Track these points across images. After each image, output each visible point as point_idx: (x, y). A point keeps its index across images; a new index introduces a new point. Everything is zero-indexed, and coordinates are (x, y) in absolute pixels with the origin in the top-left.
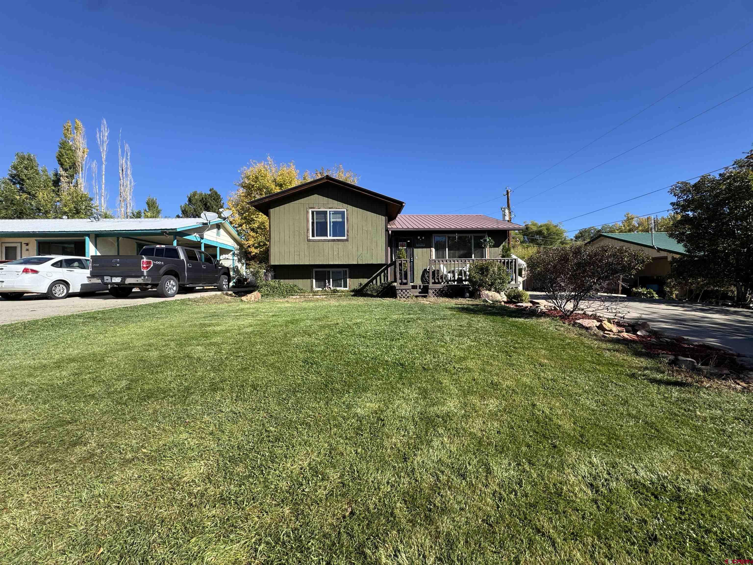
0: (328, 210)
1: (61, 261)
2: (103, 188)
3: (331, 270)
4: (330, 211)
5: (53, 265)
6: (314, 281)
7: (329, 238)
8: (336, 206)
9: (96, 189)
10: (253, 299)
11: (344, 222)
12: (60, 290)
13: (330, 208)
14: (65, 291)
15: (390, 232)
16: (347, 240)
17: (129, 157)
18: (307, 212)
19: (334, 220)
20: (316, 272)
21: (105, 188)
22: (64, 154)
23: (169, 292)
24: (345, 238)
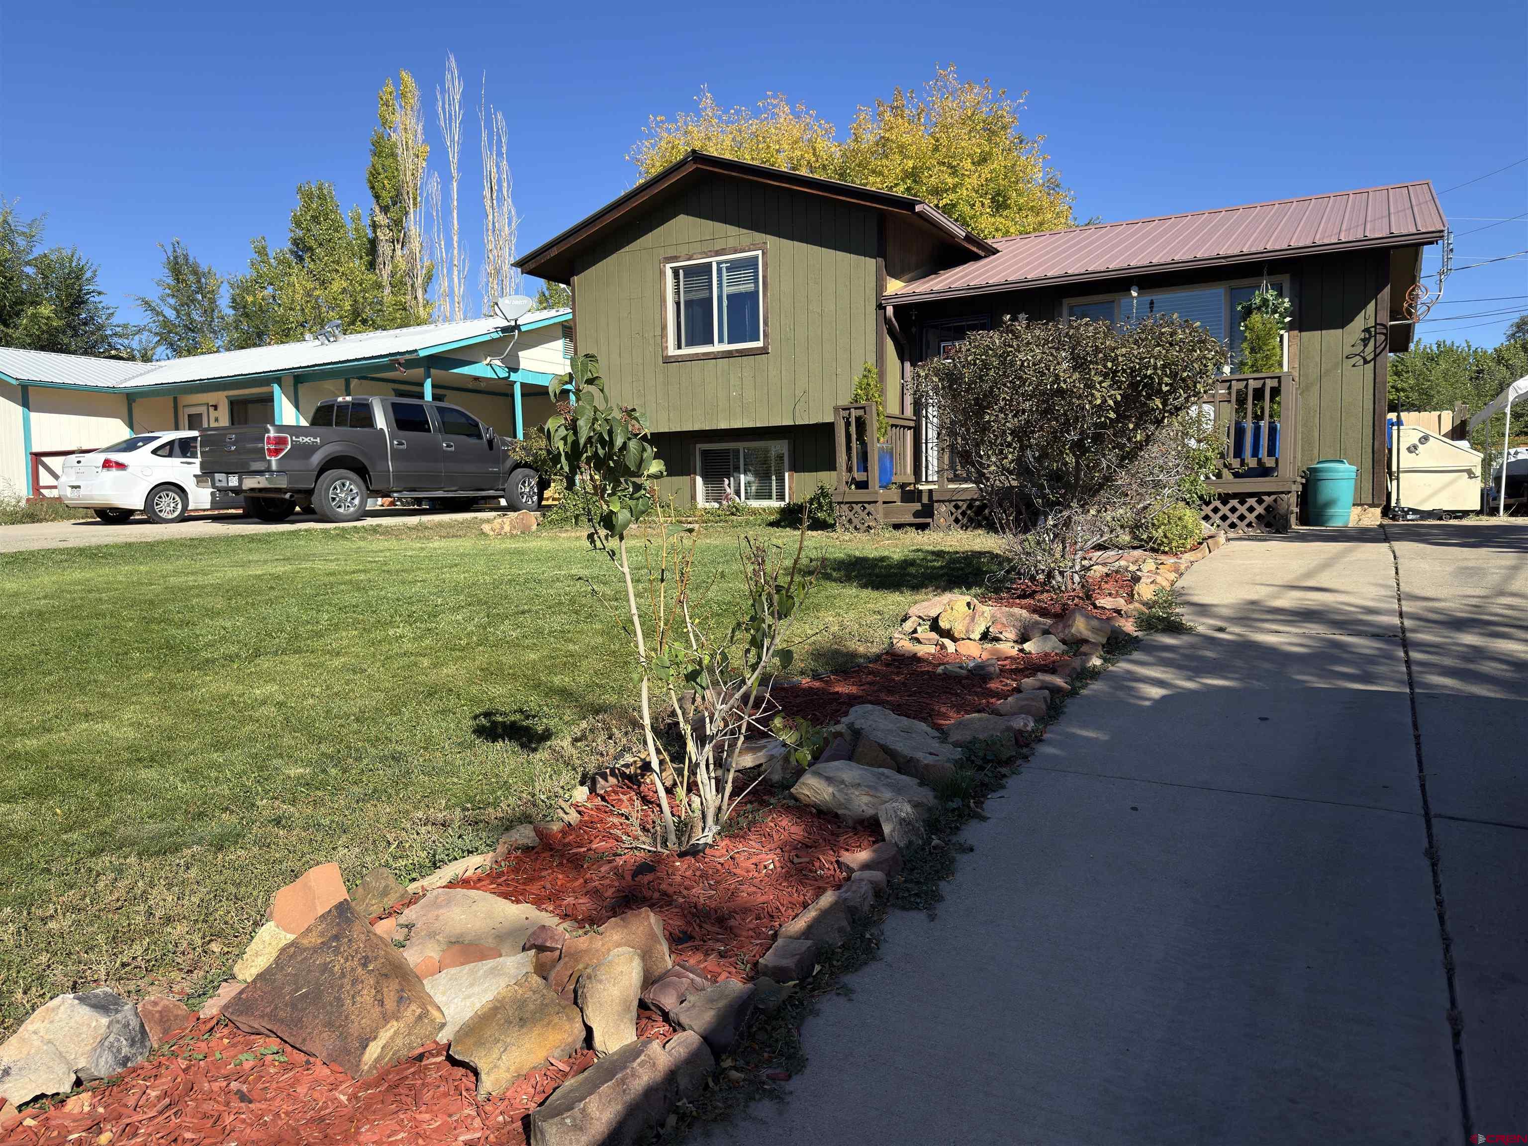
0: (714, 260)
1: (171, 443)
2: (456, 245)
3: (741, 446)
4: (719, 263)
5: (154, 452)
6: (699, 480)
7: (717, 347)
8: (731, 243)
9: (441, 252)
10: (507, 528)
11: (757, 292)
12: (168, 505)
13: (718, 253)
14: (180, 507)
15: (890, 310)
16: (763, 351)
17: (504, 150)
18: (662, 273)
19: (734, 290)
20: (705, 453)
21: (459, 242)
22: (381, 170)
23: (341, 510)
24: (760, 344)
